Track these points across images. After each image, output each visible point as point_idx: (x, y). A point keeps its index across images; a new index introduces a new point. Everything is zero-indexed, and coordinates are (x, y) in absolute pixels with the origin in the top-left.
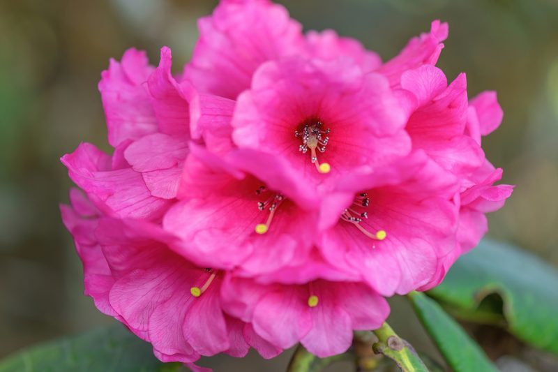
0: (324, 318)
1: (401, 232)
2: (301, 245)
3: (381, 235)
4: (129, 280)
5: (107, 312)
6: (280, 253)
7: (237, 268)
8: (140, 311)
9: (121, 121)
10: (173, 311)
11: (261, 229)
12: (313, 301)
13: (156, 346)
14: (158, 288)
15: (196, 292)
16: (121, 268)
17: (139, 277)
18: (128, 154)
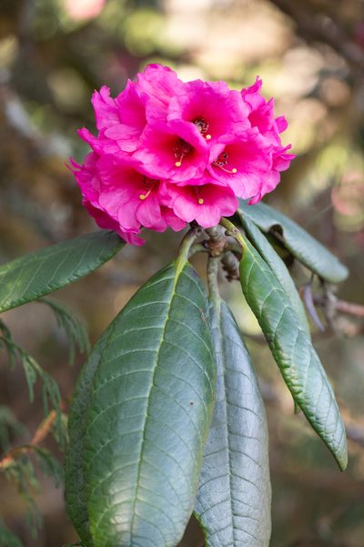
0: (206, 209)
1: (244, 170)
2: (200, 169)
3: (235, 171)
4: (109, 191)
5: (98, 207)
6: (189, 173)
7: (169, 179)
8: (113, 207)
9: (101, 118)
10: (131, 208)
11: (178, 164)
12: (201, 201)
13: (121, 223)
14: (122, 196)
15: (142, 197)
16: (107, 183)
17: (113, 190)
18: (106, 133)
